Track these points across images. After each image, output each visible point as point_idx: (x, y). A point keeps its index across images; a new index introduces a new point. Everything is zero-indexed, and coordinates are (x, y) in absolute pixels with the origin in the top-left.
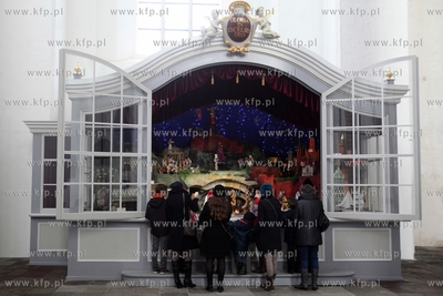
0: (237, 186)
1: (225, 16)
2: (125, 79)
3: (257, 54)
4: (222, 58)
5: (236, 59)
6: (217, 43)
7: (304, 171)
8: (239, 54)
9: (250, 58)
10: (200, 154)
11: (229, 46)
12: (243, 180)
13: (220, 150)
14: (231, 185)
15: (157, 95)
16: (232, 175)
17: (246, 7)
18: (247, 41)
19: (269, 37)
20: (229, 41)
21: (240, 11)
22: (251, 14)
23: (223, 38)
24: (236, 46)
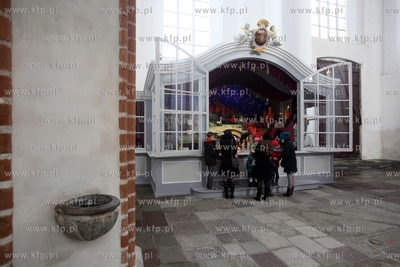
1: (254, 27)
2: (194, 62)
3: (268, 54)
5: (255, 56)
6: (247, 44)
8: (256, 53)
9: (263, 57)
11: (254, 48)
12: (240, 130)
15: (212, 74)
16: (235, 127)
17: (266, 23)
18: (264, 46)
19: (276, 44)
20: (254, 44)
21: (263, 26)
22: (268, 29)
23: (251, 42)
24: (258, 48)
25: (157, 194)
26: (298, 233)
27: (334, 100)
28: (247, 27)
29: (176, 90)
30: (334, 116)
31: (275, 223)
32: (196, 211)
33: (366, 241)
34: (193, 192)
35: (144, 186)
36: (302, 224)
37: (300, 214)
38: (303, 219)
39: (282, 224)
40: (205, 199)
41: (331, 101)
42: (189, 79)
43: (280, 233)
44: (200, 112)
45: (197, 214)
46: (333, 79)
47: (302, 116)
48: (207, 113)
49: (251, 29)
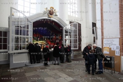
0: (43, 44)
2: (27, 18)
4: (47, 18)
5: (49, 18)
6: (47, 14)
7: (57, 41)
9: (52, 19)
10: (35, 37)
11: (49, 15)
12: (45, 43)
13: (39, 37)
14: (42, 44)
16: (43, 42)
17: (53, 8)
18: (52, 15)
19: (56, 15)
20: (49, 14)
21: (52, 9)
22: (54, 10)
23: (48, 14)
24: (50, 16)
25: (11, 67)
26: (60, 77)
27: (73, 34)
28: (47, 9)
29: (19, 28)
30: (73, 39)
31: (53, 74)
32: (26, 73)
33: (80, 77)
34: (26, 65)
35: (6, 64)
36: (62, 73)
37: (62, 70)
38: (63, 72)
39: (56, 74)
40: (30, 68)
41: (72, 34)
42: (25, 24)
43: (54, 78)
44: (29, 36)
45: (26, 74)
46: (73, 28)
47: (64, 38)
48: (32, 37)
49: (48, 9)
